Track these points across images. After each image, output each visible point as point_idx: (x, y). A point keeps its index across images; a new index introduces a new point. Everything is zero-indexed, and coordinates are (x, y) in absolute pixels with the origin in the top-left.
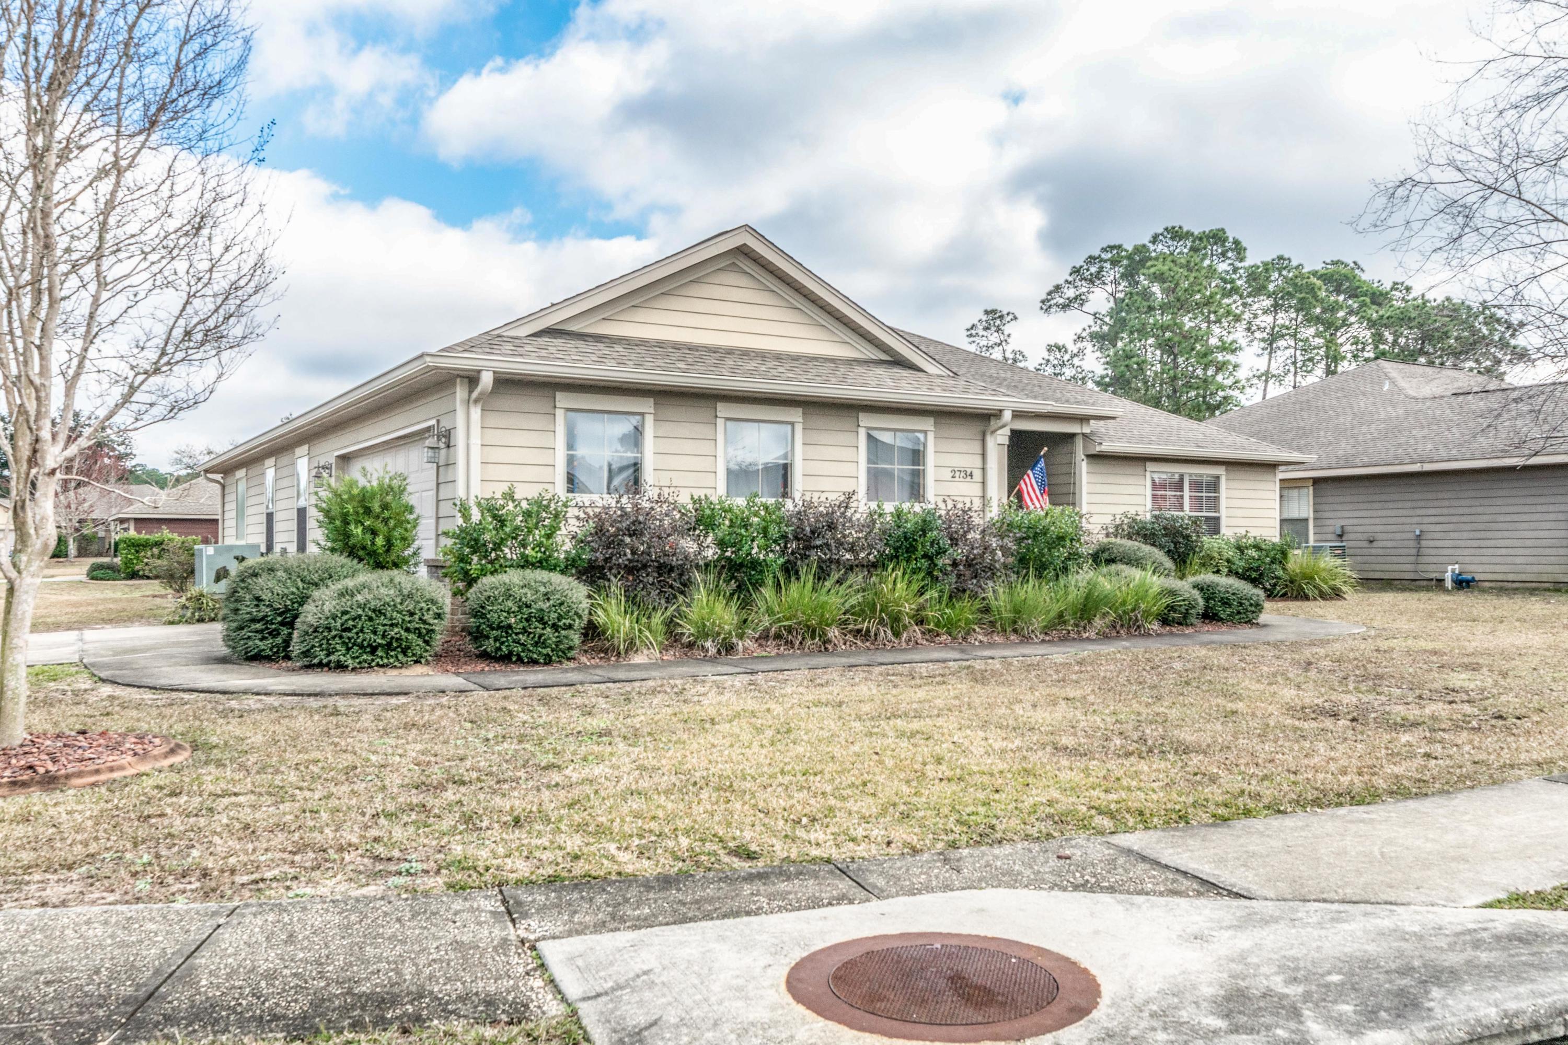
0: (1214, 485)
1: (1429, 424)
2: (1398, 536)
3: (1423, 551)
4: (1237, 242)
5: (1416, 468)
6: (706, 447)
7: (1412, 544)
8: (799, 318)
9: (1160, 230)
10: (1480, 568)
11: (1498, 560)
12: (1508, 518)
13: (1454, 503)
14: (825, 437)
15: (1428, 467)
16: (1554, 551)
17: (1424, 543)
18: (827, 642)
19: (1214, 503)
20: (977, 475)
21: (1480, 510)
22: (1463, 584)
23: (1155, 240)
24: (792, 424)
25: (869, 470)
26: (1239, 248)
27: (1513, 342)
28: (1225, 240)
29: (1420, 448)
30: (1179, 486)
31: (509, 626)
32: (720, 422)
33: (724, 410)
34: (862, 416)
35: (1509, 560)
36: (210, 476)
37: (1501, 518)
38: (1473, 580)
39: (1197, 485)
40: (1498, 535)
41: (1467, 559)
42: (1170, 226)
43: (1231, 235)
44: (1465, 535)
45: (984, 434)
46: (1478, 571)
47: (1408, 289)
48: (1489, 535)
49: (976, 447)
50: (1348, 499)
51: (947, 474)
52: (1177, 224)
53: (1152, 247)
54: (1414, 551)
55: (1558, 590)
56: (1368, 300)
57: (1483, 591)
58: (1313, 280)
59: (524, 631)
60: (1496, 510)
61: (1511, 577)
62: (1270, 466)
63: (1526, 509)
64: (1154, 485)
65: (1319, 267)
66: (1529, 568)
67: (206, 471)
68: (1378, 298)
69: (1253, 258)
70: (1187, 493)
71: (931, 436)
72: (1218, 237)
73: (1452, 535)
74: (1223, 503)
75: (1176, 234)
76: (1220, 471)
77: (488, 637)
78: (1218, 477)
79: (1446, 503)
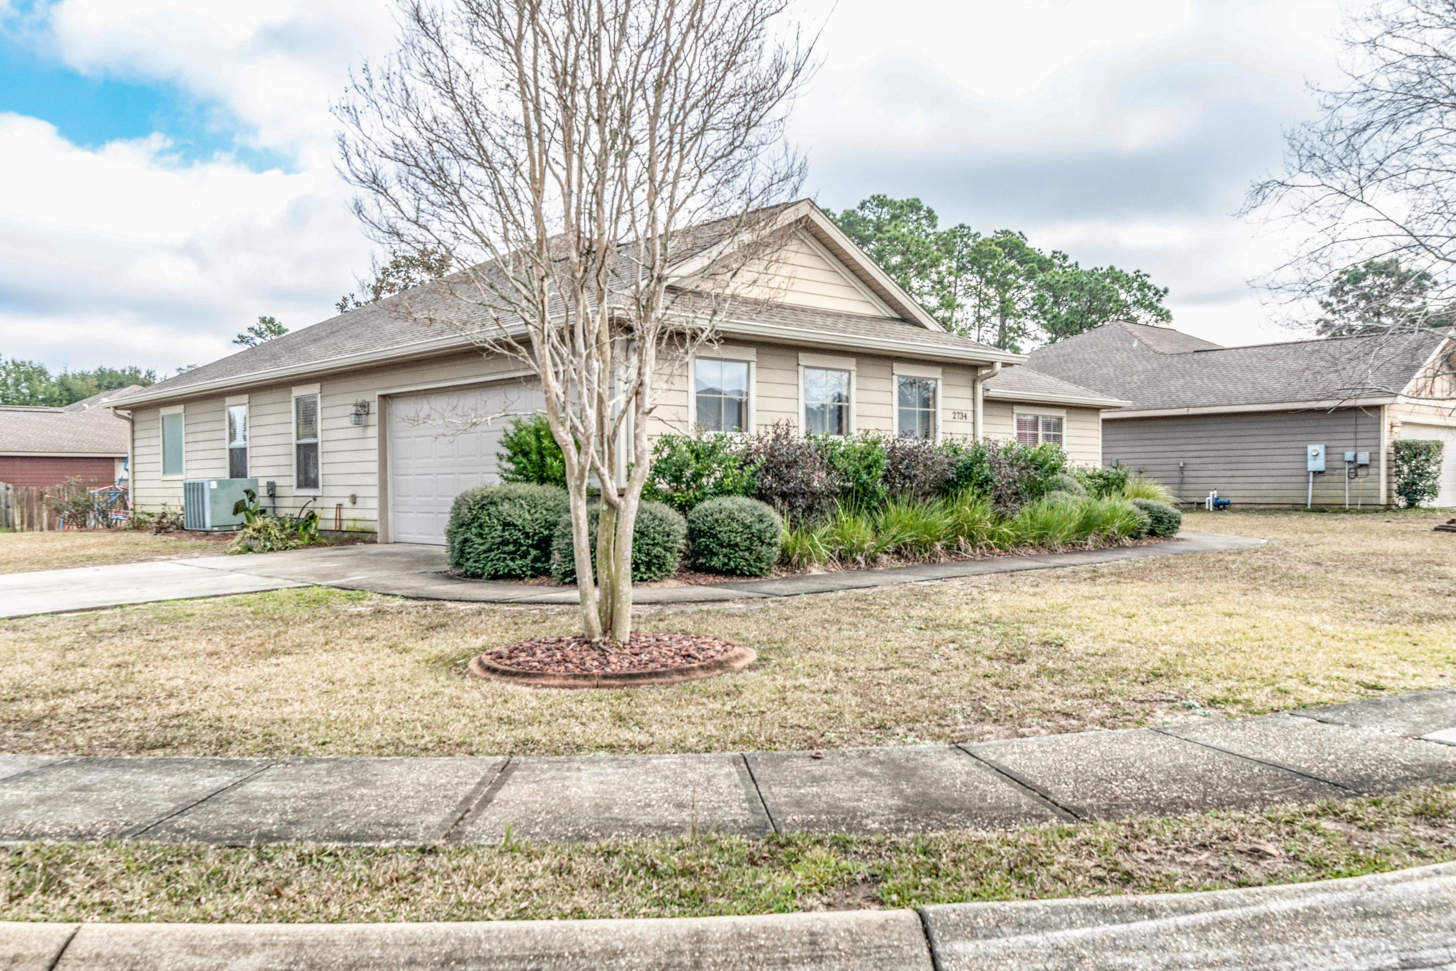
0: (1058, 426)
1: (1183, 376)
2: (1164, 467)
3: (1186, 480)
4: (930, 212)
5: (1183, 412)
6: (790, 391)
7: (1177, 474)
8: (839, 281)
9: (868, 198)
10: (1233, 493)
11: (1248, 486)
12: (1256, 452)
13: (1212, 440)
14: (872, 384)
15: (1193, 411)
16: (1293, 479)
17: (1186, 473)
18: (935, 555)
19: (1058, 439)
20: (970, 415)
21: (1234, 446)
22: (1220, 506)
23: (863, 206)
24: (849, 372)
25: (900, 412)
26: (931, 216)
27: (1160, 305)
28: (920, 209)
29: (1182, 396)
30: (1035, 425)
31: (737, 545)
32: (801, 369)
33: (804, 359)
34: (895, 365)
35: (1256, 486)
36: (119, 412)
37: (1251, 453)
38: (1228, 503)
39: (1047, 426)
40: (1250, 466)
41: (1222, 486)
42: (876, 194)
43: (925, 205)
44: (1222, 466)
45: (974, 382)
46: (1232, 496)
47: (1065, 258)
48: (1240, 466)
49: (968, 393)
50: (1122, 437)
51: (950, 416)
52: (882, 193)
53: (860, 213)
54: (1178, 480)
55: (1297, 510)
56: (1036, 266)
57: (1235, 512)
58: (994, 247)
59: (749, 549)
60: (1247, 446)
61: (1258, 500)
62: (1095, 409)
63: (1271, 445)
64: (1020, 423)
65: (990, 235)
66: (1273, 493)
67: (116, 408)
68: (1044, 265)
69: (944, 226)
70: (1041, 433)
71: (940, 382)
72: (914, 206)
73: (1210, 467)
74: (1065, 440)
75: (881, 202)
76: (1062, 413)
77: (716, 554)
78: (1061, 419)
79: (1205, 441)
